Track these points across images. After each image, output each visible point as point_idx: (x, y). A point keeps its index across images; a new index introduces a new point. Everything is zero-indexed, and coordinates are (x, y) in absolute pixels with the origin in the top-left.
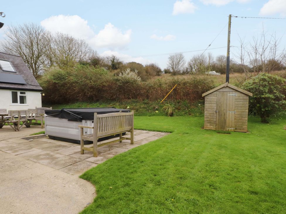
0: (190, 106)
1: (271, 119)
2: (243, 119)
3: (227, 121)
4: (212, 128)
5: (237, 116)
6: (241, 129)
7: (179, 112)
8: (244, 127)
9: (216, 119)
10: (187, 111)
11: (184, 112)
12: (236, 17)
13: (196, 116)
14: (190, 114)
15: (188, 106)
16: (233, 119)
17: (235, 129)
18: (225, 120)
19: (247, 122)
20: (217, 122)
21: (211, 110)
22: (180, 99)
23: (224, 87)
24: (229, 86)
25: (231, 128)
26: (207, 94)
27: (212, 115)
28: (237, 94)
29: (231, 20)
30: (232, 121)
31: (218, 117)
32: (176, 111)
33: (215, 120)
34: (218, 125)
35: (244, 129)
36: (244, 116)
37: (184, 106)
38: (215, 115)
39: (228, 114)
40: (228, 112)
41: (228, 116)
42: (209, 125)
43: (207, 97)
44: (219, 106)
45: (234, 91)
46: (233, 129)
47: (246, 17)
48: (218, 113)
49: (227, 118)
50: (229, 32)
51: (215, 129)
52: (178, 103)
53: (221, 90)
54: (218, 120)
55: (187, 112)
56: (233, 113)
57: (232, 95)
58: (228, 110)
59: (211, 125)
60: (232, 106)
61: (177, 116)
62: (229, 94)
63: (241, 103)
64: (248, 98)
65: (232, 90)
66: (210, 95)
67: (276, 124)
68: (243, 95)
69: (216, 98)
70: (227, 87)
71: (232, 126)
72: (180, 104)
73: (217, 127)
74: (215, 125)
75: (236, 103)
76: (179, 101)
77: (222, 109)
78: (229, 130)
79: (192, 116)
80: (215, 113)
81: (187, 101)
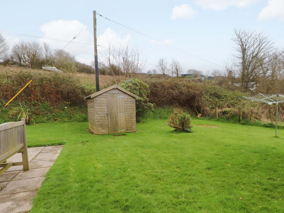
0: (53, 108)
1: (141, 119)
2: (132, 119)
3: (119, 123)
4: (105, 132)
5: (127, 118)
6: (131, 129)
7: (38, 117)
8: (133, 127)
9: (108, 122)
10: (51, 116)
11: (46, 118)
12: (101, 16)
13: (65, 122)
14: (56, 120)
15: (50, 109)
16: (124, 120)
17: (126, 130)
18: (117, 123)
19: (135, 122)
20: (109, 125)
21: (102, 113)
22: (35, 101)
23: (114, 89)
24: (118, 88)
25: (122, 129)
26: (96, 95)
27: (103, 118)
28: (126, 97)
29: (96, 17)
30: (123, 123)
31: (109, 120)
32: (34, 116)
33: (107, 124)
34: (111, 128)
35: (134, 129)
36: (133, 117)
37: (44, 110)
38: (107, 118)
39: (119, 116)
40: (119, 114)
41: (119, 118)
42: (101, 129)
43: (96, 99)
44: (110, 109)
45: (123, 93)
46: (125, 130)
47: (109, 20)
48: (109, 116)
49: (118, 120)
50: (95, 29)
51: (108, 133)
52: (34, 105)
53: (110, 92)
54: (110, 123)
55: (50, 118)
56: (124, 115)
57: (121, 97)
58: (119, 112)
59: (103, 129)
60: (122, 108)
61: (37, 123)
62: (119, 96)
63: (130, 105)
64: (135, 100)
65: (121, 93)
66: (99, 96)
67: (145, 122)
68: (130, 97)
69: (106, 100)
70: (117, 88)
71: (123, 128)
72: (37, 107)
73: (110, 130)
74: (108, 129)
75: (126, 105)
76: (35, 103)
77: (114, 112)
78: (121, 132)
79: (59, 121)
80: (106, 116)
81: (47, 103)
